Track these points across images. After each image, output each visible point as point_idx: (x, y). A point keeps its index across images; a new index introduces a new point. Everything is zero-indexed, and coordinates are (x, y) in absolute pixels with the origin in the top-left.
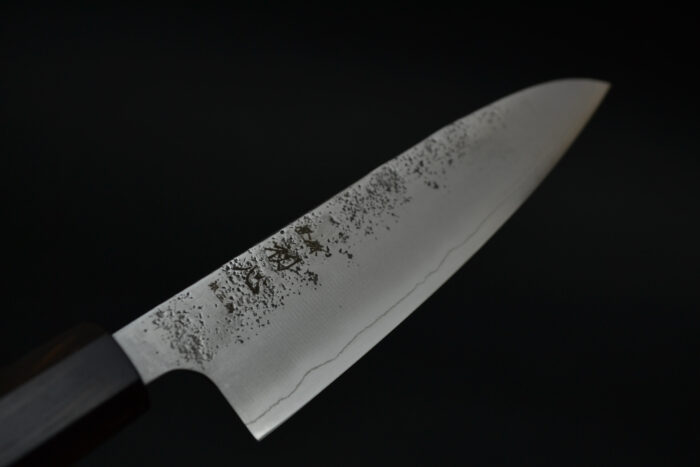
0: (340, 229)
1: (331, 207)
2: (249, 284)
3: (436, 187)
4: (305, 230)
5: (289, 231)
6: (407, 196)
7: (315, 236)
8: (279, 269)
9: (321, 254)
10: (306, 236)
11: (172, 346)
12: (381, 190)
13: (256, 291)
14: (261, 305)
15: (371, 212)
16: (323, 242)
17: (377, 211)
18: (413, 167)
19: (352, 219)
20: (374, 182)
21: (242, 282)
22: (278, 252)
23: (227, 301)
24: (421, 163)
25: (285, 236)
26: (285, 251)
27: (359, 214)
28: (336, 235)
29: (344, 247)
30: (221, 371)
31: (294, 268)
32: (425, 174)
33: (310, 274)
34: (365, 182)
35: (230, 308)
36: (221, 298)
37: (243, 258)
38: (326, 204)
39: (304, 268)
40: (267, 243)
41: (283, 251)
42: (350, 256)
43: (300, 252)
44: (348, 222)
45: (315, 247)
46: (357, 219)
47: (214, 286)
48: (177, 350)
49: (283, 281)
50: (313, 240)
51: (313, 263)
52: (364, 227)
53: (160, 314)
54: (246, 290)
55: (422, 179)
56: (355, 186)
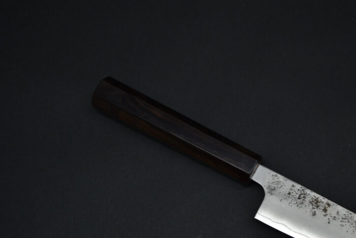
0: (336, 216)
1: (343, 210)
2: (300, 195)
4: (329, 205)
5: (325, 200)
7: (328, 209)
8: (310, 202)
9: (324, 213)
10: (327, 206)
11: (269, 182)
13: (299, 198)
14: (296, 202)
15: (350, 224)
16: (328, 212)
17: (351, 226)
19: (343, 218)
21: (300, 194)
22: (316, 200)
23: (291, 191)
25: (323, 200)
26: (318, 202)
27: (346, 220)
28: (333, 215)
29: (331, 219)
30: (268, 198)
31: (314, 207)
33: (315, 212)
35: (289, 194)
36: (291, 189)
37: (308, 191)
38: (343, 208)
39: (316, 210)
40: (317, 195)
41: (317, 201)
42: (329, 223)
43: (321, 207)
44: (341, 218)
45: (325, 210)
46: (344, 220)
47: (293, 186)
48: (268, 184)
49: (307, 205)
50: (327, 209)
51: (319, 212)
52: (342, 223)
53: (276, 176)
54: (298, 196)
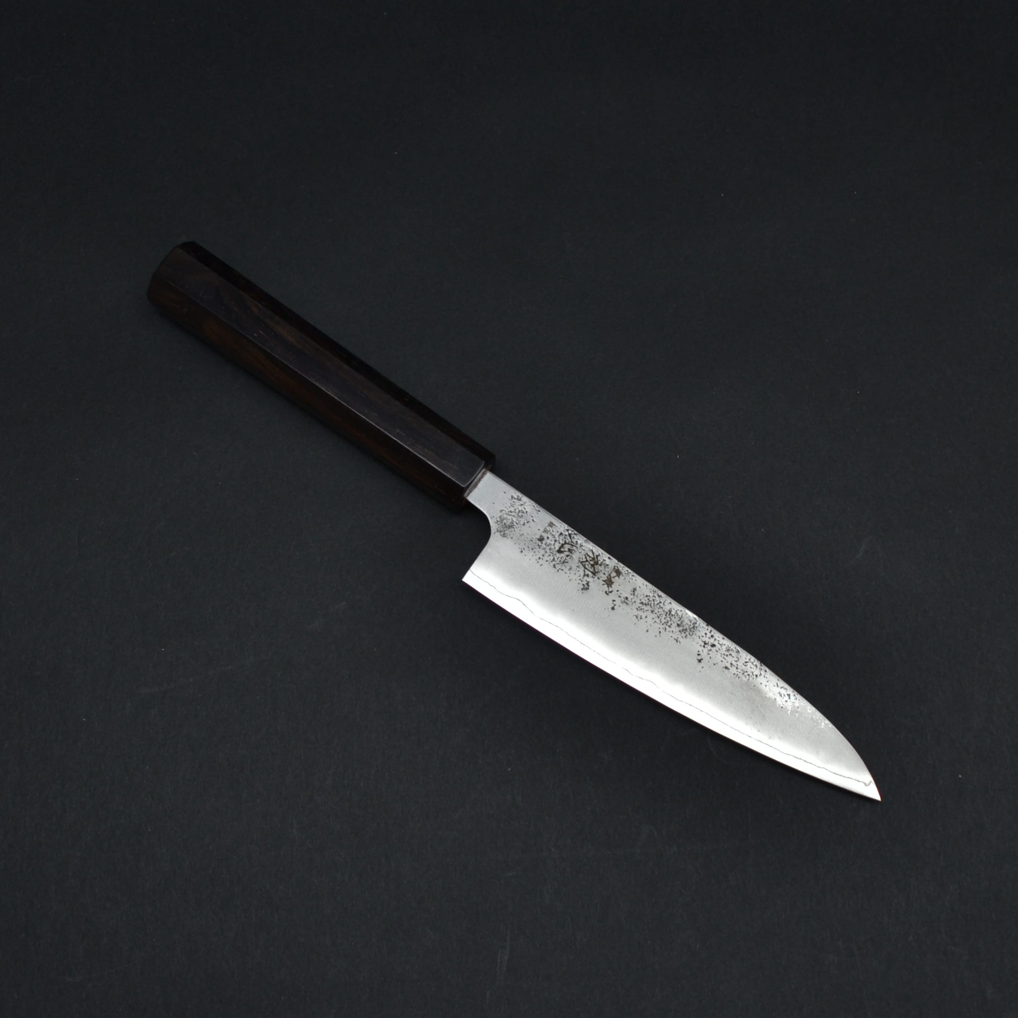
0: (630, 597)
1: (644, 587)
2: (562, 546)
3: (700, 661)
4: (618, 573)
5: (612, 562)
6: (680, 639)
7: (616, 580)
8: (582, 562)
9: (605, 587)
10: (614, 574)
11: (501, 511)
12: (676, 620)
13: (559, 551)
14: (552, 558)
15: (654, 616)
16: (614, 587)
17: (658, 621)
18: (707, 640)
19: (642, 603)
20: (680, 613)
21: (562, 542)
22: (593, 559)
23: (545, 535)
24: (713, 646)
25: (608, 561)
26: (597, 563)
27: (648, 608)
28: (624, 595)
29: (618, 602)
30: (495, 543)
31: (587, 572)
32: (706, 650)
33: (588, 584)
34: (676, 607)
35: (541, 539)
36: (545, 531)
37: (580, 539)
38: (646, 583)
39: (590, 579)
40: (598, 550)
41: (595, 562)
42: (613, 608)
43: (601, 574)
44: (638, 601)
45: (609, 582)
46: (644, 607)
47: (551, 525)
48: (500, 514)
49: (574, 567)
50: (613, 580)
51: (597, 585)
52: (640, 613)
53: (519, 499)
54: (557, 546)
55: (701, 649)
56: (669, 600)
